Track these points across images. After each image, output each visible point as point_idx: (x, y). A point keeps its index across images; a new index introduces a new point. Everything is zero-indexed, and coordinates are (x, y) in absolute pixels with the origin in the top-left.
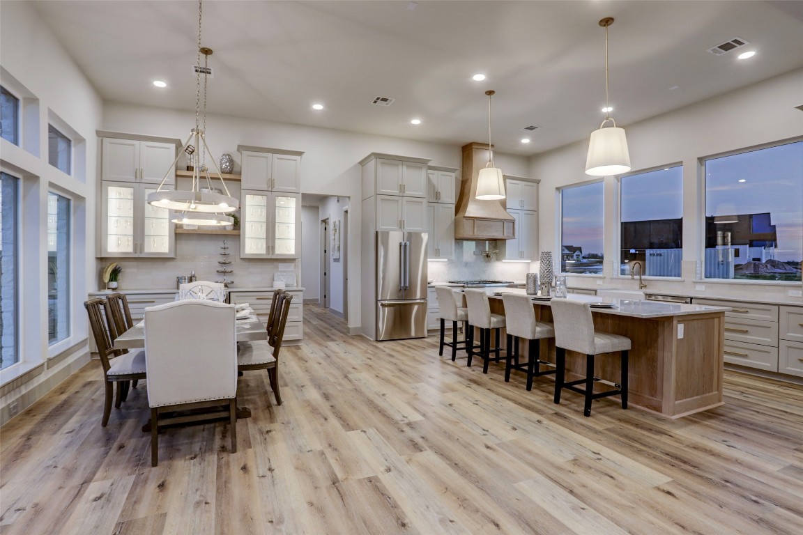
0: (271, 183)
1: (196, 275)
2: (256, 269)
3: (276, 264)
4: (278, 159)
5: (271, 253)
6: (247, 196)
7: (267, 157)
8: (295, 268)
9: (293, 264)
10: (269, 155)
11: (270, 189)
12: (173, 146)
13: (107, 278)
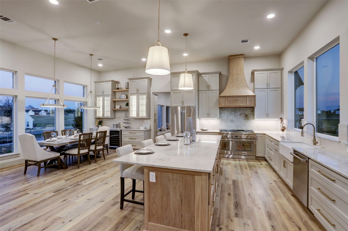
0: (138, 90)
3: (143, 120)
4: (140, 81)
5: (138, 116)
6: (130, 96)
8: (150, 122)
9: (149, 120)
10: (137, 80)
11: (137, 93)
12: (111, 83)
13: (97, 124)
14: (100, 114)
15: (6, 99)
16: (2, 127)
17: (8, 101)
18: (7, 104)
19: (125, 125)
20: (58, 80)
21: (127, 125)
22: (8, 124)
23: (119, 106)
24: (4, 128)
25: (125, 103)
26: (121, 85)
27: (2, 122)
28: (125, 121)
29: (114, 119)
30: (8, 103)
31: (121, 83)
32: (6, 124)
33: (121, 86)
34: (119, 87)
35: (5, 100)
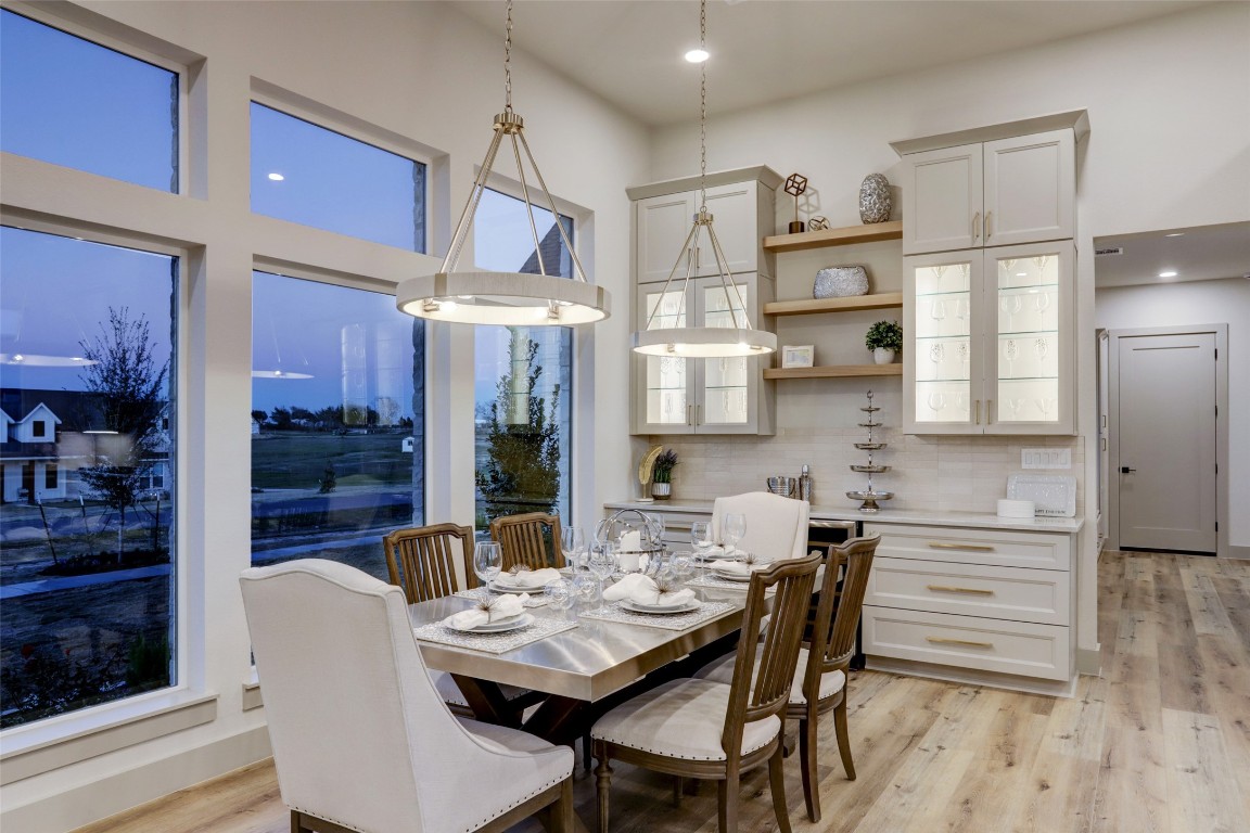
0: (982, 223)
1: (811, 475)
2: (959, 462)
3: (1013, 449)
4: (1000, 152)
5: (984, 420)
6: (918, 270)
7: (966, 157)
8: (1074, 461)
9: (1068, 451)
10: (974, 149)
11: (979, 243)
12: (751, 186)
13: (646, 475)
14: (667, 411)
15: (114, 347)
16: (97, 487)
17: (123, 360)
18: (119, 371)
19: (861, 485)
20: (442, 159)
21: (879, 488)
22: (121, 469)
23: (811, 349)
24: (105, 492)
25: (861, 330)
26: (813, 200)
27: (97, 460)
28: (863, 459)
29: (765, 446)
30: (122, 370)
31: (816, 192)
32: (113, 470)
33: (818, 209)
34: (804, 218)
35: (109, 353)
